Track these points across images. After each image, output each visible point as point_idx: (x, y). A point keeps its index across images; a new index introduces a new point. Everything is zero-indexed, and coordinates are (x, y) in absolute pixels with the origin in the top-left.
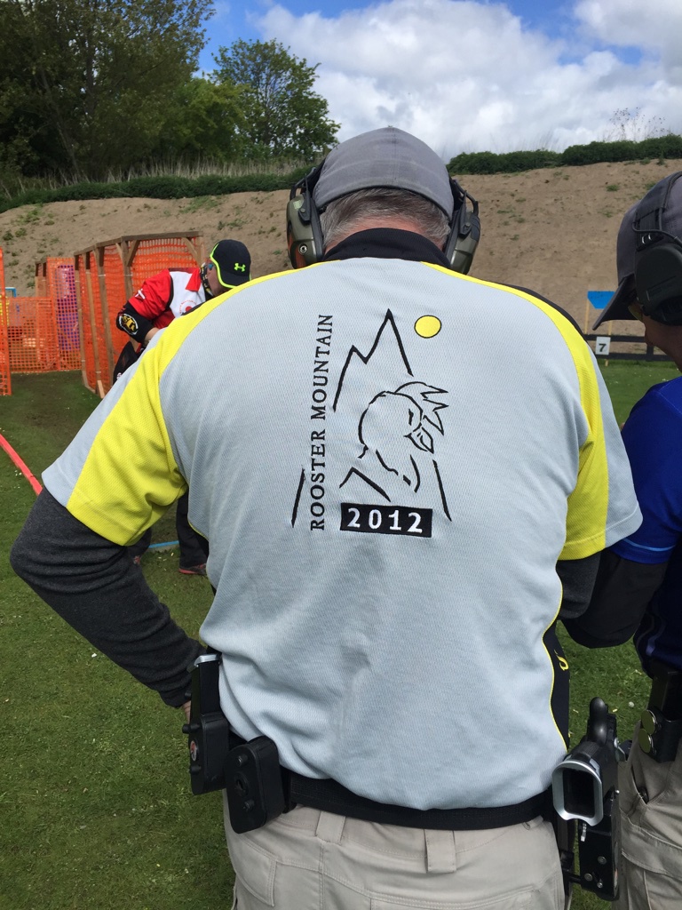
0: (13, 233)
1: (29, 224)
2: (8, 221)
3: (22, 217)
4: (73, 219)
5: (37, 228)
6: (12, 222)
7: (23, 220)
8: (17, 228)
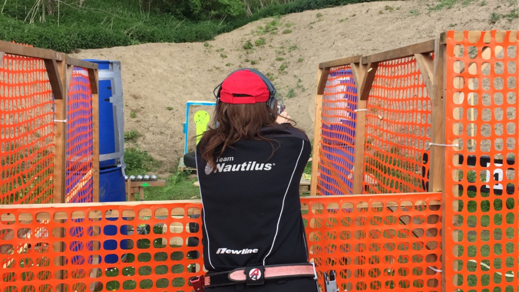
0: (253, 43)
1: (268, 34)
2: (249, 32)
3: (261, 28)
4: (310, 26)
5: (276, 37)
6: (252, 32)
7: (262, 30)
8: (257, 38)
